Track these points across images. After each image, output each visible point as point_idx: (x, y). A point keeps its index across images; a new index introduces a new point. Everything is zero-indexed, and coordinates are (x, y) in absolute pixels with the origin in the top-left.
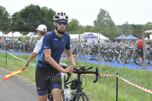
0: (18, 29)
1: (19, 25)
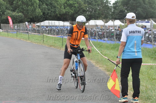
0: (119, 18)
1: (120, 14)
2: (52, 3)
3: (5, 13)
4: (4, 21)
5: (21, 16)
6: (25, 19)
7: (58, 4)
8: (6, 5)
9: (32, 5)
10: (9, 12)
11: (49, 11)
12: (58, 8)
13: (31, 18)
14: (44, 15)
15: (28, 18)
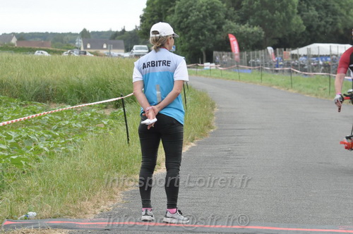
2: (328, 4)
3: (224, 27)
4: (220, 44)
5: (258, 35)
6: (268, 40)
7: (341, 6)
8: (226, 9)
9: (284, 7)
10: (233, 24)
11: (320, 21)
12: (341, 15)
13: (279, 39)
14: (310, 31)
15: (274, 39)
